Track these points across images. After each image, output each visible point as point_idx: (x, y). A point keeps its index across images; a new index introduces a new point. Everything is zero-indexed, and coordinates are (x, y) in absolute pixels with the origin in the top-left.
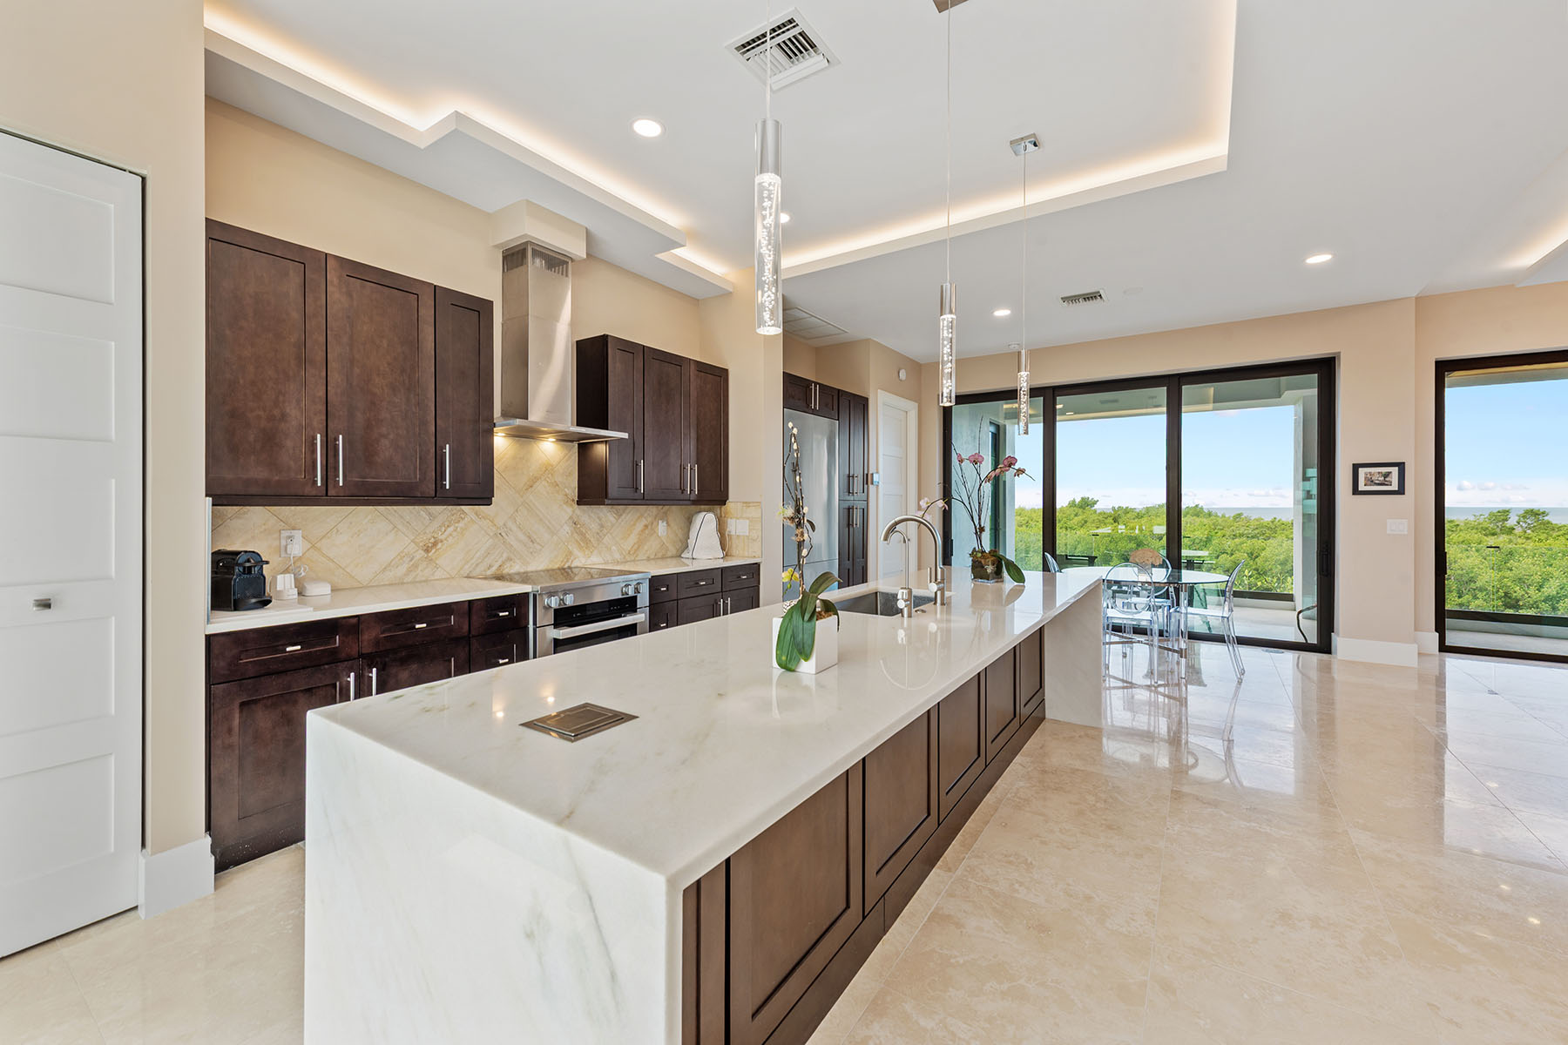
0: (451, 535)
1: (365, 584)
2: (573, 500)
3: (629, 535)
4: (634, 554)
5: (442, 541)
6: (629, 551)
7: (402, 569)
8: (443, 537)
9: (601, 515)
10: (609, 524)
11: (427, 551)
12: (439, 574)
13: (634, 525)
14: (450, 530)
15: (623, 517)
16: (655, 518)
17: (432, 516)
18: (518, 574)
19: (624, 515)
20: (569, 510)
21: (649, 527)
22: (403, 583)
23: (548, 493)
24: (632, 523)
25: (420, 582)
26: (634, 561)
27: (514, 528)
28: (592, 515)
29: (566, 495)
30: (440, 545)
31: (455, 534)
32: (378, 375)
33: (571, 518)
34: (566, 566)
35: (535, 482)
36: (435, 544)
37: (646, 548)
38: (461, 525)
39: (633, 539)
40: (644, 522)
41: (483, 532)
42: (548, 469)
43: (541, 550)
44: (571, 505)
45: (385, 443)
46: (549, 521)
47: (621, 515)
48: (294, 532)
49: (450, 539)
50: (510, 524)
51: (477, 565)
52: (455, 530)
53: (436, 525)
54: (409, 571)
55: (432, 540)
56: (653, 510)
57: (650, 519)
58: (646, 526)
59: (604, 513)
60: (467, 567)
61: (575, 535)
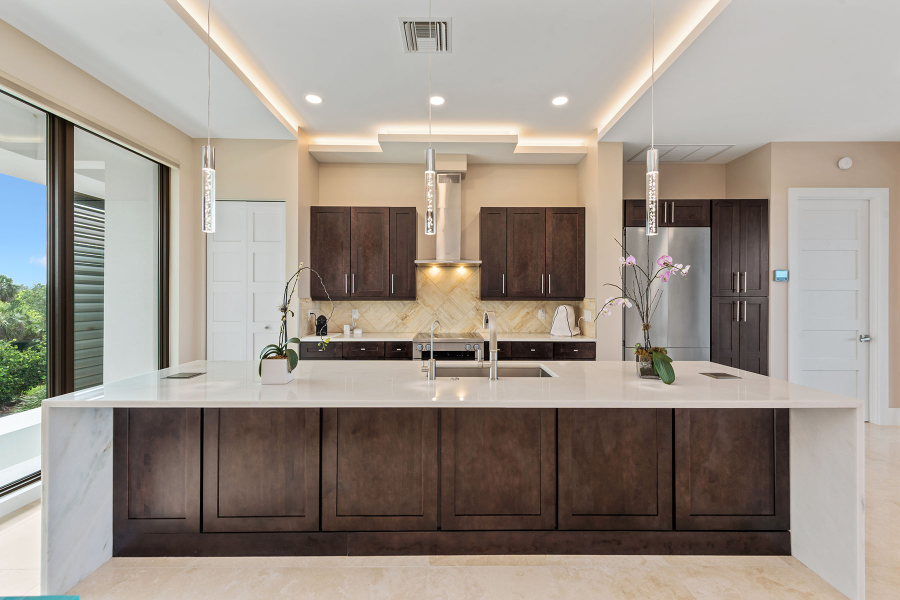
0: (413, 313)
1: (379, 331)
2: (477, 298)
3: (515, 318)
4: (519, 329)
5: (409, 316)
6: (515, 328)
7: (393, 327)
8: (409, 314)
9: (495, 305)
10: (500, 311)
11: (403, 320)
12: (407, 330)
13: (519, 312)
14: (413, 310)
15: (510, 307)
16: (535, 309)
17: (405, 305)
18: (445, 334)
19: (511, 306)
20: (474, 303)
21: (531, 313)
22: (393, 333)
23: (461, 294)
24: (517, 310)
25: (400, 333)
26: (519, 333)
27: (443, 311)
28: (489, 306)
29: (472, 295)
30: (408, 318)
31: (414, 313)
32: (368, 249)
33: (475, 307)
34: (472, 332)
35: (453, 289)
36: (406, 317)
37: (528, 326)
38: (417, 309)
39: (518, 320)
40: (526, 310)
41: (427, 313)
42: (461, 282)
43: (457, 323)
44: (475, 300)
45: (371, 275)
46: (462, 308)
47: (509, 306)
48: (356, 310)
49: (412, 315)
50: (440, 309)
51: (425, 327)
52: (415, 311)
53: (406, 309)
54: (395, 328)
55: (405, 315)
56: (534, 303)
57: (531, 309)
58: (528, 313)
59: (497, 305)
60: (420, 328)
61: (478, 316)
